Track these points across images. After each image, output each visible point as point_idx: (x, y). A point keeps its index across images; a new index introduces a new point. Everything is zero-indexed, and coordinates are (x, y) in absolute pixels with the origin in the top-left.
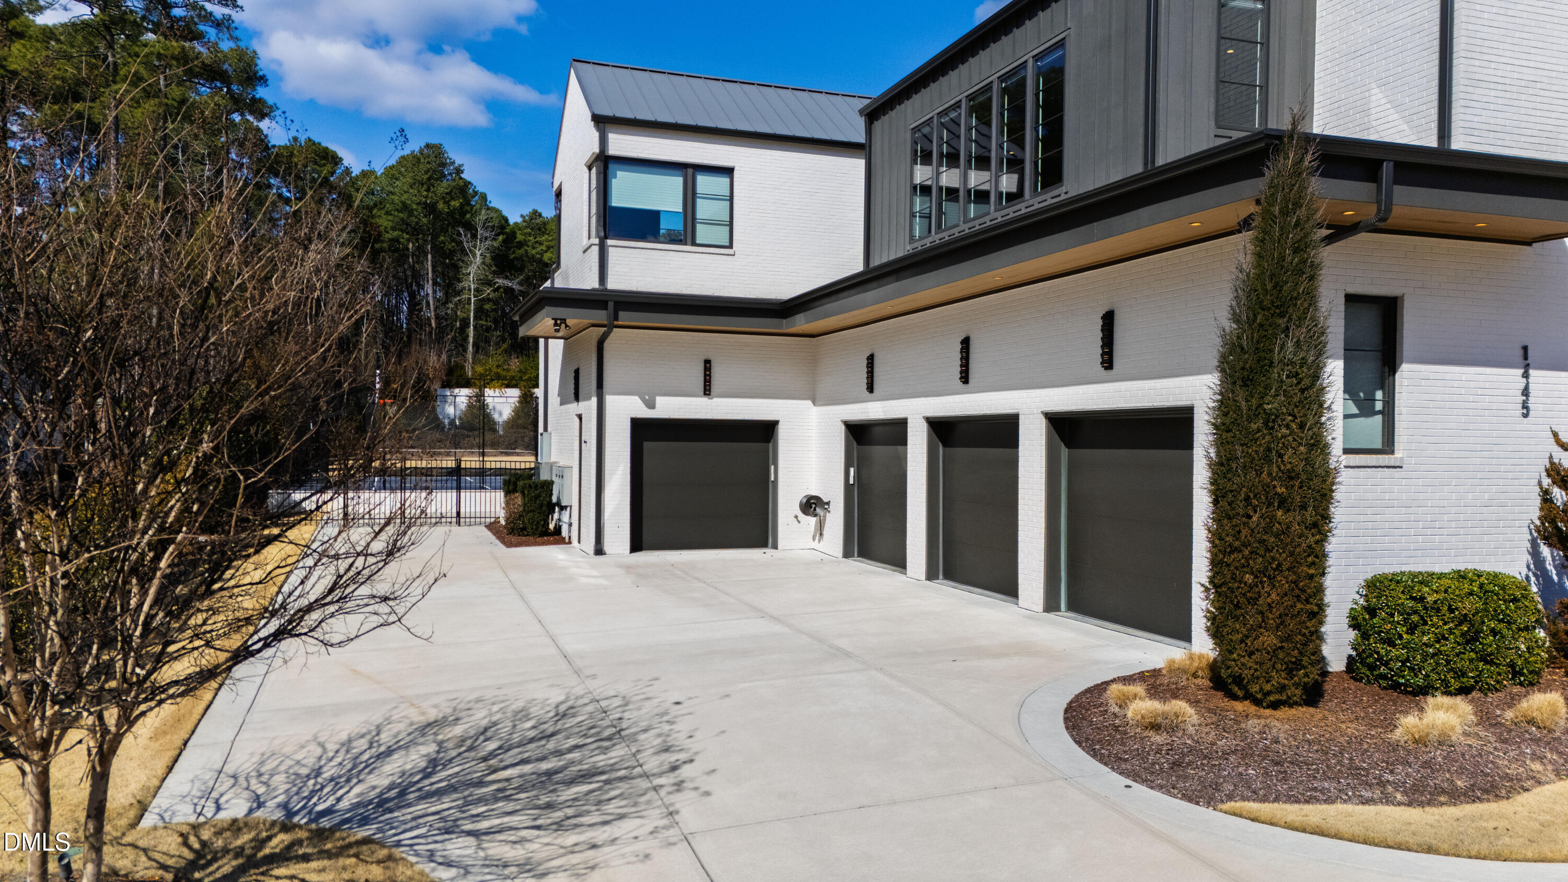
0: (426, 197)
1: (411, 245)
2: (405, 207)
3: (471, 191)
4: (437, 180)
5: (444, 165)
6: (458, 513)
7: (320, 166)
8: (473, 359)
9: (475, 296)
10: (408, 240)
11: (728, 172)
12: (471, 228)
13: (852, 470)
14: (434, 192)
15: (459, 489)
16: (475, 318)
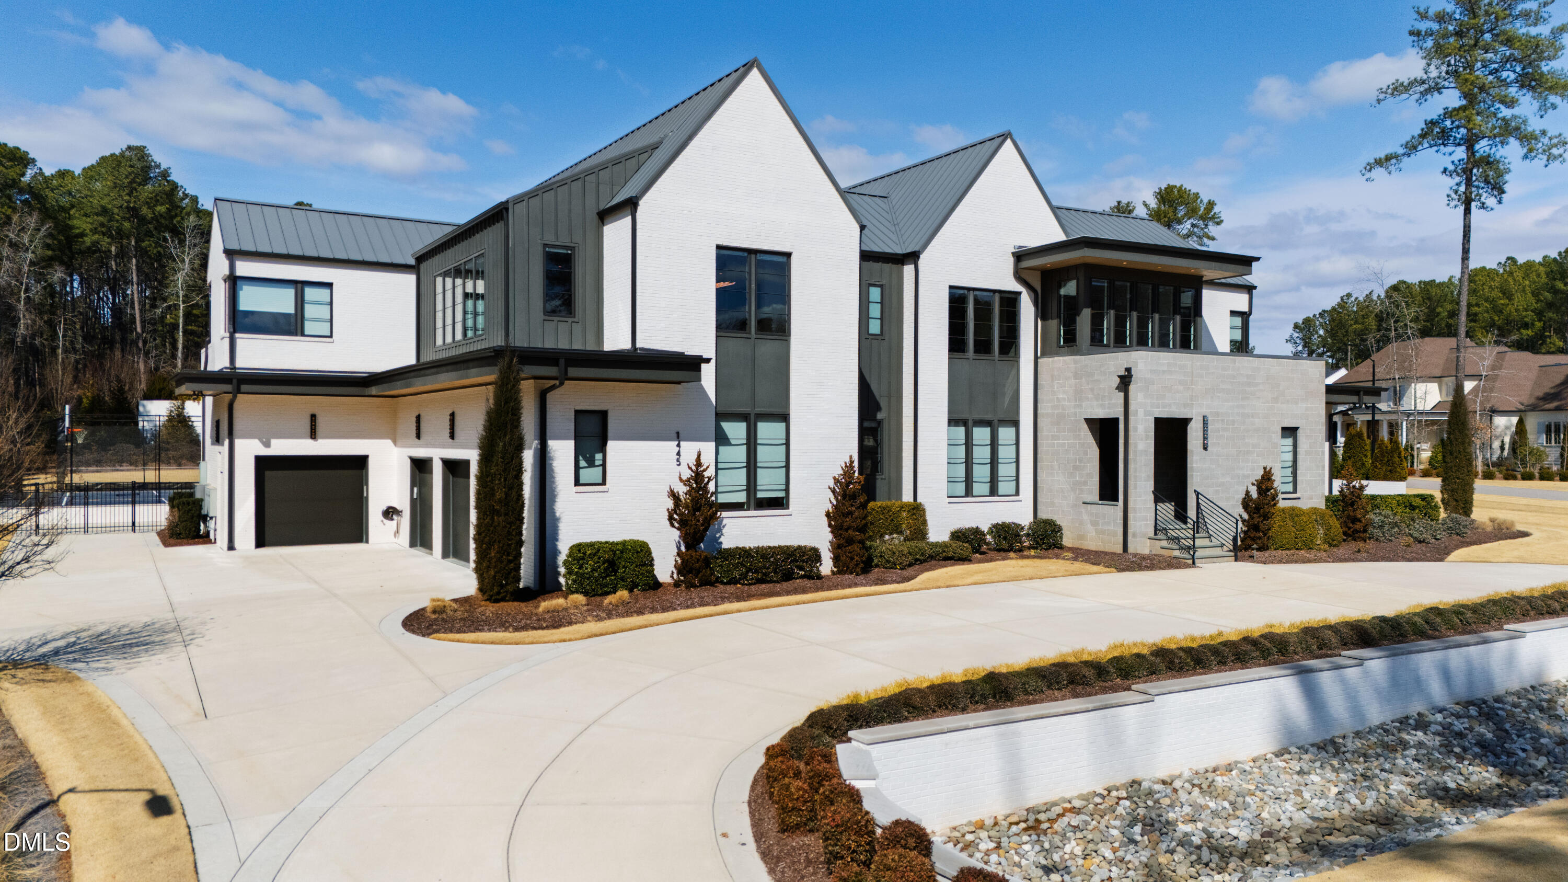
0: (129, 202)
1: (113, 249)
2: (104, 211)
3: (181, 194)
4: (140, 184)
5: (149, 167)
6: (134, 524)
7: (7, 168)
8: (183, 364)
9: (184, 302)
10: (110, 244)
11: (329, 285)
12: (177, 233)
13: (415, 490)
14: (136, 197)
15: (134, 503)
16: (185, 324)
